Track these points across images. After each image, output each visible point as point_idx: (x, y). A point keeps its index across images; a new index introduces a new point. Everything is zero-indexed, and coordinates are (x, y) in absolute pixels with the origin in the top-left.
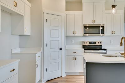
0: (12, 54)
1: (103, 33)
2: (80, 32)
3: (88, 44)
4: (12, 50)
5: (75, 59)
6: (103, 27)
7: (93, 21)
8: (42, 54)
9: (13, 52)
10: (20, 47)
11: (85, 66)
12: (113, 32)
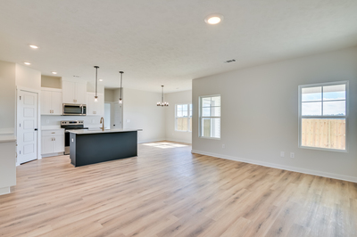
1: (85, 112)
2: (60, 111)
3: (68, 124)
5: (53, 140)
6: (85, 107)
7: (75, 101)
11: (73, 140)
12: (94, 113)
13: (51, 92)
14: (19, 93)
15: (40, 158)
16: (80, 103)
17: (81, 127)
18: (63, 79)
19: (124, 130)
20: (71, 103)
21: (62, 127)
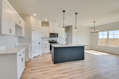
0: (16, 46)
1: (57, 36)
2: (48, 36)
3: (51, 41)
4: (15, 44)
5: (46, 47)
6: (57, 34)
7: (54, 32)
8: (31, 45)
9: (16, 45)
10: (19, 43)
11: (53, 49)
12: (61, 36)
13: (45, 28)
14: (33, 28)
15: (41, 55)
16: (55, 32)
17: (56, 42)
18: (49, 23)
19: (73, 46)
20: (52, 32)
21: (49, 42)
